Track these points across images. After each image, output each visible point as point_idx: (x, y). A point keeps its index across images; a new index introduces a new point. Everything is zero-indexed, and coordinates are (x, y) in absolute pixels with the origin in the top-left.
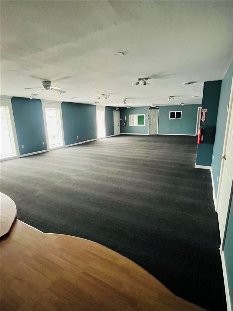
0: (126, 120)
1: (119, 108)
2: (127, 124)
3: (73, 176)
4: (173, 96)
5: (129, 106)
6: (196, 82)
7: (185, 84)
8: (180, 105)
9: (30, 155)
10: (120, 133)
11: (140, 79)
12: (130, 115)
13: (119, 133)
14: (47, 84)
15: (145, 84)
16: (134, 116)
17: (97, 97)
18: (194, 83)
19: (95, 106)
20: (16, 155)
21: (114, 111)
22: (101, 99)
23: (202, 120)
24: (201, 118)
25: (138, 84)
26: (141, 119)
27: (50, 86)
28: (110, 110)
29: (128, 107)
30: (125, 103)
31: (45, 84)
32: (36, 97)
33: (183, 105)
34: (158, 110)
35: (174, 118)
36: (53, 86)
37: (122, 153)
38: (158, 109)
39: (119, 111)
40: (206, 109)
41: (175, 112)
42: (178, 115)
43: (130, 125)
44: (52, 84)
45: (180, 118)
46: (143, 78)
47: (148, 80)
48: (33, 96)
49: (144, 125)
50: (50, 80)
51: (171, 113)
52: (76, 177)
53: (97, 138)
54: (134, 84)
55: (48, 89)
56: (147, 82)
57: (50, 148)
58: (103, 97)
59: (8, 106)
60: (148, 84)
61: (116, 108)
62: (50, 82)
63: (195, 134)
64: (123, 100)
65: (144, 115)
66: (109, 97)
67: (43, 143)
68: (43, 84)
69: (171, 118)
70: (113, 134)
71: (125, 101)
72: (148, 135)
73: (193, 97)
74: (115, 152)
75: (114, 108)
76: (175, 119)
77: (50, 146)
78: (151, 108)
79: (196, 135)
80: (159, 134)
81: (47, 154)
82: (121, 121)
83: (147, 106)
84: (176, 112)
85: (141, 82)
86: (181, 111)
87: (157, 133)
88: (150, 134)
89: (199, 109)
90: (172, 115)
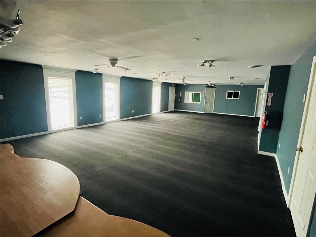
0: (181, 97)
1: (175, 85)
2: (181, 101)
3: (130, 152)
4: (234, 77)
5: (186, 84)
6: (264, 66)
7: (251, 67)
8: (239, 85)
9: (86, 127)
10: (175, 109)
11: (206, 62)
12: (185, 92)
13: (173, 109)
14: (114, 61)
15: (211, 66)
16: (189, 93)
17: (157, 74)
19: (152, 81)
20: (74, 126)
21: (170, 87)
22: (161, 77)
23: (268, 104)
24: (267, 102)
25: (203, 65)
26: (196, 97)
27: (116, 63)
28: (166, 86)
29: (184, 84)
30: (184, 81)
31: (112, 62)
32: (99, 72)
33: (242, 85)
34: (215, 89)
36: (119, 63)
37: (177, 131)
38: (215, 87)
39: (175, 87)
40: (273, 94)
41: (233, 91)
42: (236, 95)
43: (185, 102)
44: (118, 62)
45: (238, 98)
46: (209, 60)
47: (214, 62)
48: (96, 70)
49: (200, 103)
50: (117, 58)
51: (228, 92)
52: (133, 154)
53: (151, 113)
54: (199, 66)
55: (114, 66)
56: (213, 64)
57: (106, 121)
58: (163, 75)
59: (71, 79)
60: (214, 66)
61: (172, 84)
62: (117, 60)
63: (253, 116)
64: (182, 78)
65: (200, 93)
66: (169, 75)
67: (100, 116)
68: (110, 62)
69: (228, 97)
70: (168, 110)
71: (184, 79)
72: (203, 113)
73: (255, 78)
74: (171, 129)
75: (170, 84)
76: (232, 98)
77: (106, 119)
78: (208, 87)
79: (254, 116)
80: (214, 113)
81: (103, 127)
82: (175, 97)
83: (204, 84)
84: (234, 92)
85: (207, 64)
86: (239, 91)
87: (213, 111)
88: (205, 113)
89: (259, 90)
90: (230, 95)
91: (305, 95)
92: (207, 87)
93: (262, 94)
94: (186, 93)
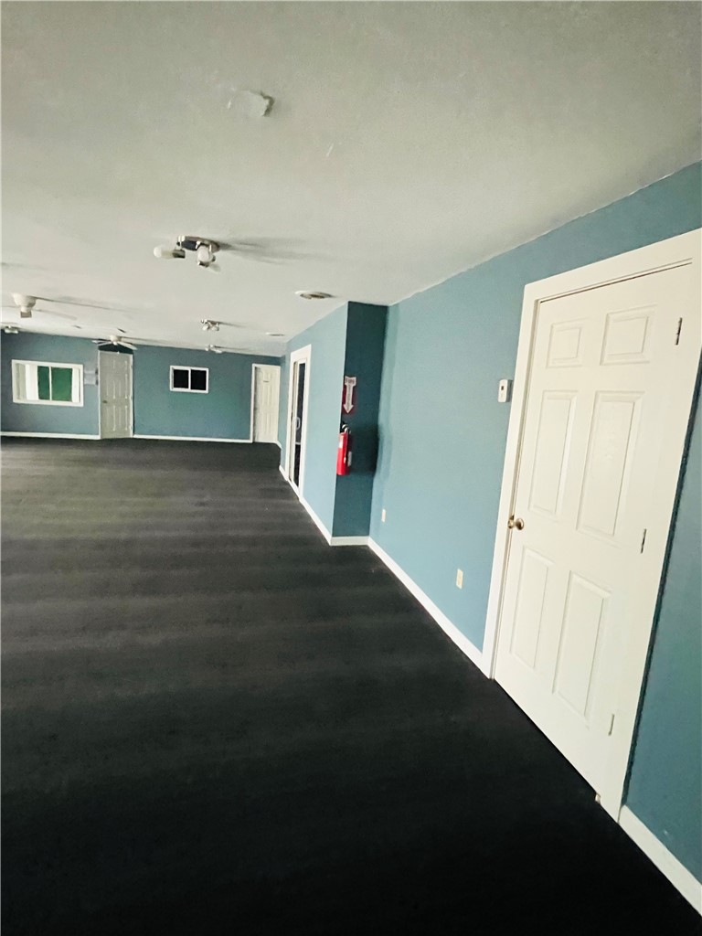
4: (219, 323)
5: (14, 328)
6: (329, 296)
7: (302, 295)
12: (14, 362)
18: (326, 299)
25: (179, 255)
29: (7, 331)
30: (27, 315)
33: (219, 351)
34: (132, 357)
35: (187, 387)
38: (131, 352)
40: (354, 379)
41: (189, 369)
43: (15, 400)
45: (205, 389)
51: (175, 371)
54: (164, 253)
60: (216, 267)
63: (248, 438)
65: (74, 367)
69: (175, 386)
72: (97, 438)
73: (268, 333)
76: (189, 390)
78: (107, 348)
79: (251, 441)
80: (136, 436)
84: (192, 371)
85: (203, 254)
86: (207, 370)
87: (131, 432)
88: (104, 437)
89: (256, 368)
90: (180, 379)
91: (504, 383)
92: (102, 348)
93: (264, 379)
94: (18, 365)
